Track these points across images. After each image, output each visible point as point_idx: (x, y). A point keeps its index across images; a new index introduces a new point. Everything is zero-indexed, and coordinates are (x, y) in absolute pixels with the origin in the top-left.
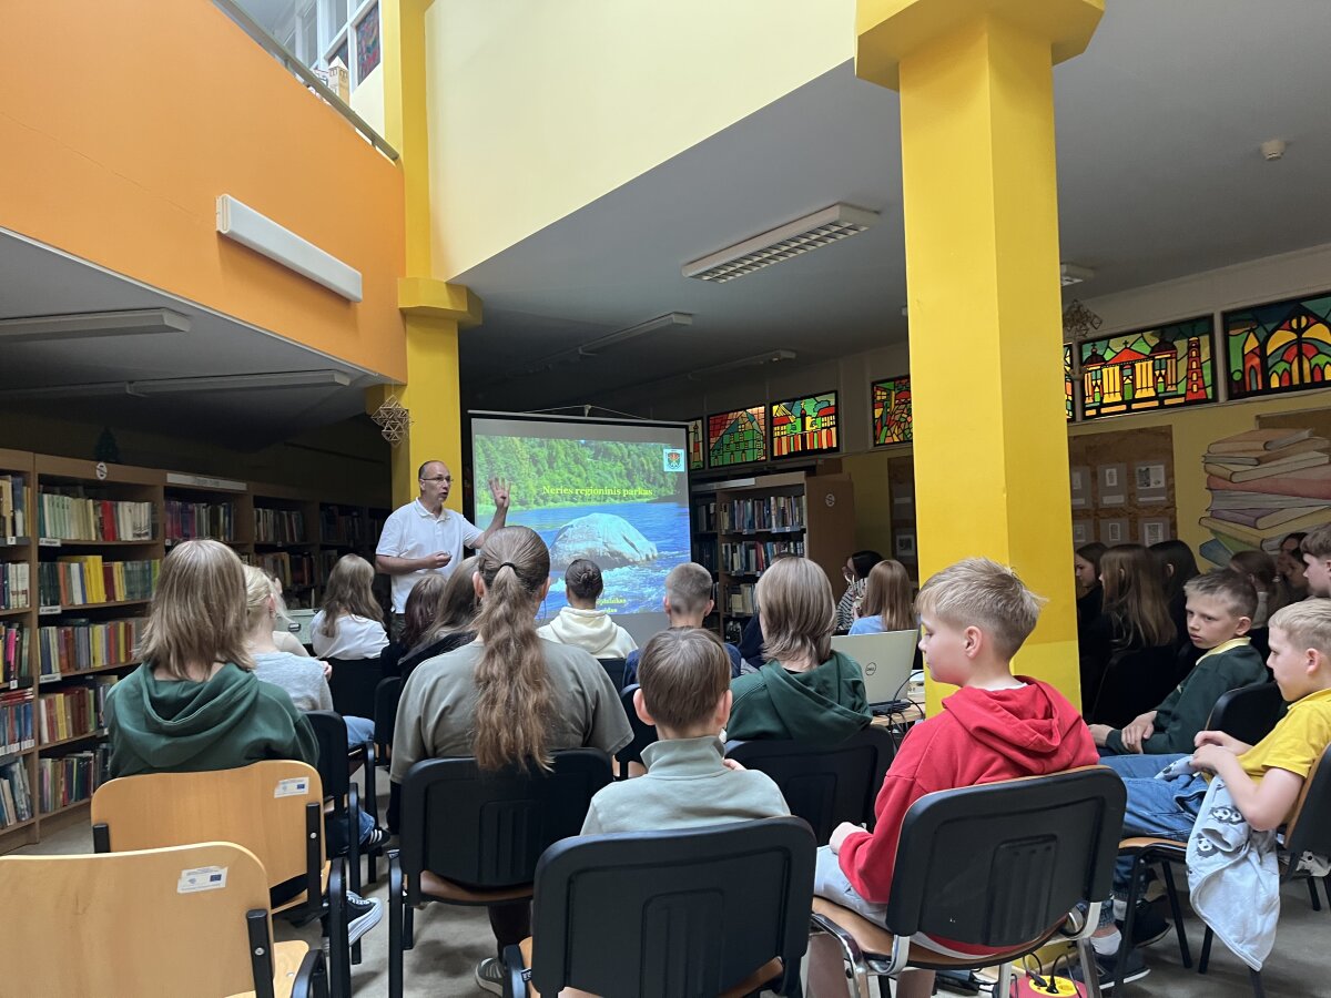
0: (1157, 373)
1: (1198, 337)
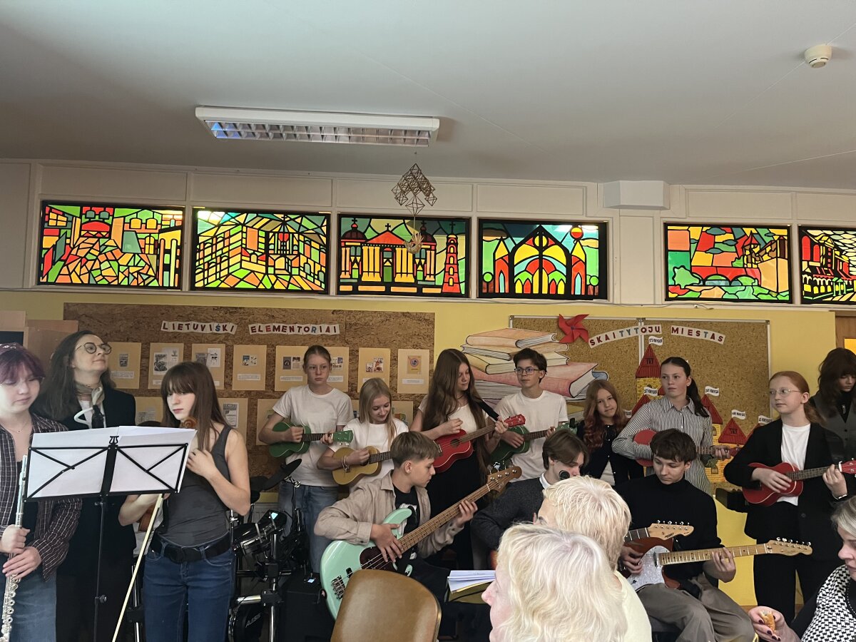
0: (417, 261)
1: (456, 235)
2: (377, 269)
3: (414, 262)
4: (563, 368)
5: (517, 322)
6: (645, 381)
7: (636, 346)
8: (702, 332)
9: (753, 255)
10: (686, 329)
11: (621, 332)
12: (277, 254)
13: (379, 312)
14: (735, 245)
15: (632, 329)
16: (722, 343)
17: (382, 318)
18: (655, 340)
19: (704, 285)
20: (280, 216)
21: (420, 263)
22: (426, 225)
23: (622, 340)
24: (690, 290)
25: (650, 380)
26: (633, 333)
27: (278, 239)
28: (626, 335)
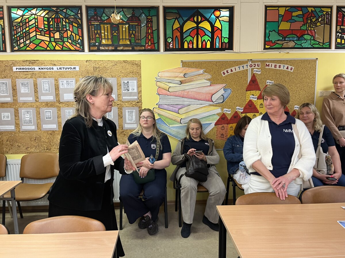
0: (131, 32)
1: (151, 17)
2: (110, 37)
3: (129, 33)
4: (208, 87)
5: (185, 64)
6: (250, 92)
7: (247, 74)
8: (282, 65)
9: (312, 22)
10: (273, 65)
11: (239, 67)
12: (55, 30)
13: (111, 61)
14: (303, 17)
15: (245, 65)
16: (292, 71)
17: (113, 64)
18: (257, 71)
19: (285, 40)
20: (54, 9)
21: (132, 33)
22: (134, 11)
23: (239, 72)
24: (277, 43)
25: (253, 92)
26: (245, 68)
27: (55, 22)
28: (241, 69)
